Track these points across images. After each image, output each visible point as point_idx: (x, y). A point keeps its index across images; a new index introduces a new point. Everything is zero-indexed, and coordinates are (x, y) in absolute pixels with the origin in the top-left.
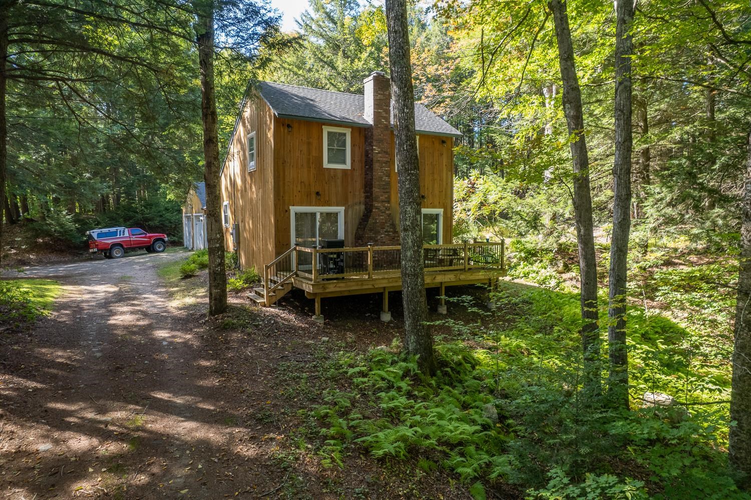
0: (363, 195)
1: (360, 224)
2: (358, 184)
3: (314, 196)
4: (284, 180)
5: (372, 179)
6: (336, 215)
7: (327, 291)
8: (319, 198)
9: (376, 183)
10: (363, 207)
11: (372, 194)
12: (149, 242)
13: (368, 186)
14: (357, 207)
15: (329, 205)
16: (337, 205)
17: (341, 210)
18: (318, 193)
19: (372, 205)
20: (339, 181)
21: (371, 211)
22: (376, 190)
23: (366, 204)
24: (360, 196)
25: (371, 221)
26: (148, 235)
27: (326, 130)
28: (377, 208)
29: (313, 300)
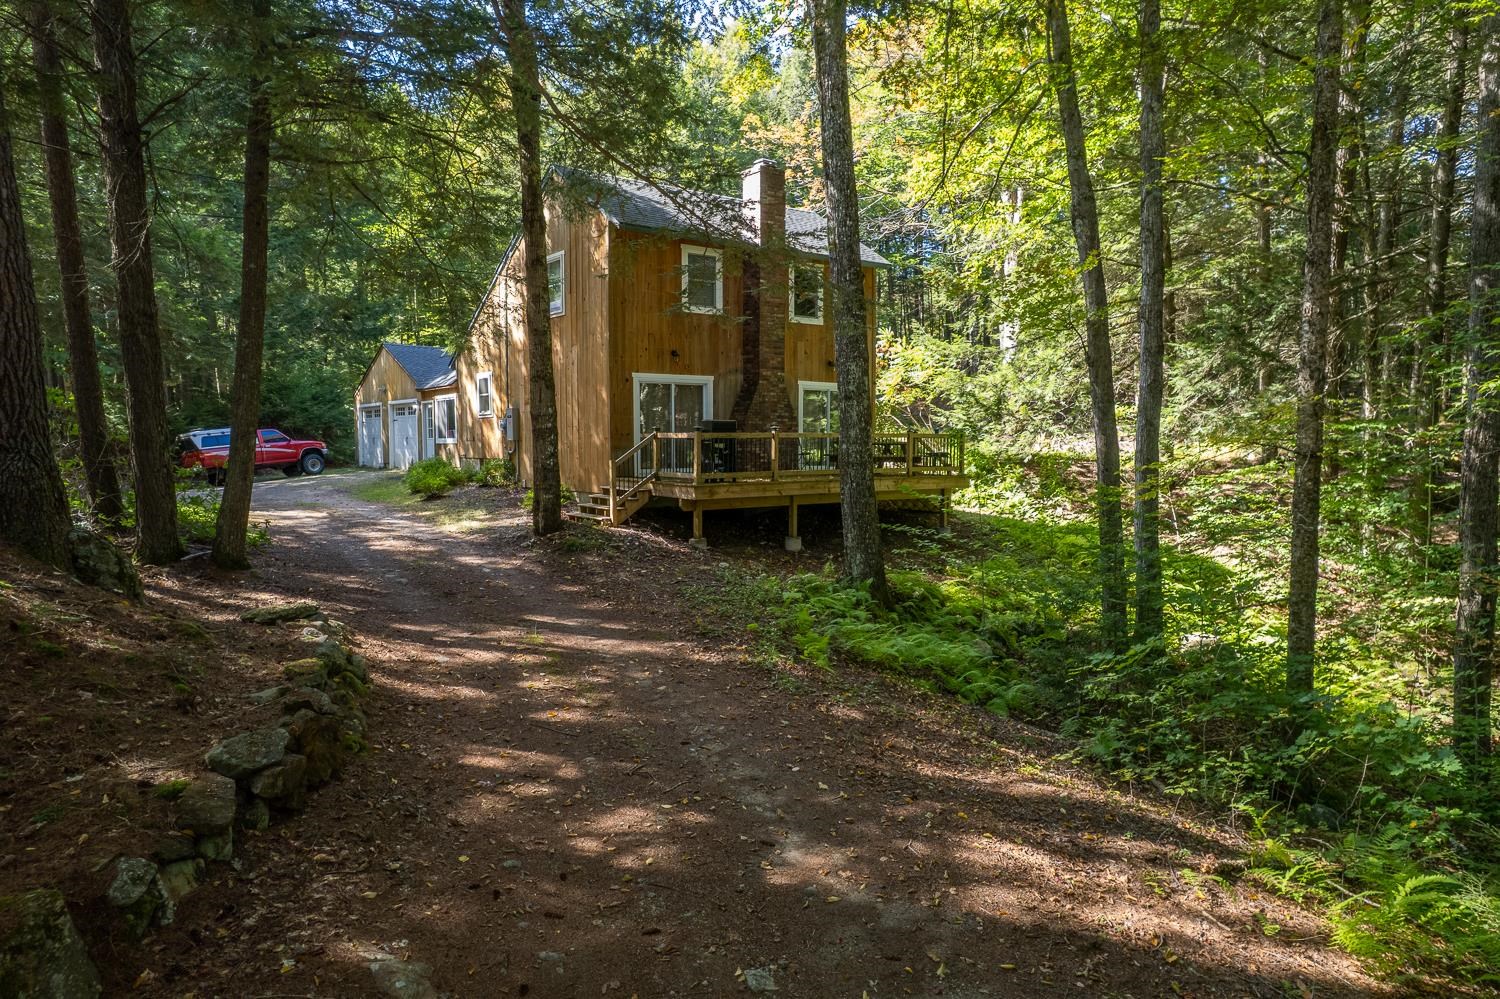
0: (741, 357)
1: (737, 404)
2: (734, 339)
3: (668, 357)
4: (623, 330)
5: (758, 332)
6: (699, 388)
7: (716, 497)
8: (675, 360)
9: (763, 338)
10: (740, 377)
11: (757, 355)
12: (295, 455)
13: (750, 342)
14: (733, 377)
15: (691, 373)
16: (703, 374)
17: (708, 381)
18: (674, 353)
19: (757, 375)
20: (705, 334)
21: (756, 383)
22: (764, 350)
23: (746, 372)
24: (736, 359)
25: (756, 398)
27: (687, 251)
28: (766, 378)
29: (690, 515)
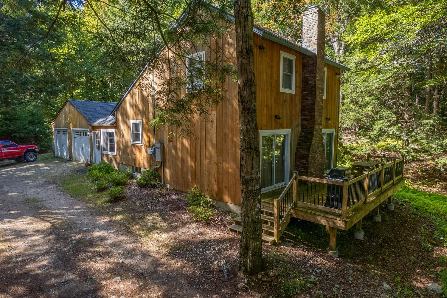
0: (300, 118)
3: (274, 119)
5: (313, 104)
11: (312, 117)
12: (21, 153)
13: (307, 110)
14: (297, 129)
15: (282, 128)
16: (287, 128)
17: (289, 132)
18: (276, 117)
19: (312, 128)
20: (288, 104)
21: (312, 133)
22: (316, 114)
23: (303, 126)
26: (20, 146)
27: (282, 55)
